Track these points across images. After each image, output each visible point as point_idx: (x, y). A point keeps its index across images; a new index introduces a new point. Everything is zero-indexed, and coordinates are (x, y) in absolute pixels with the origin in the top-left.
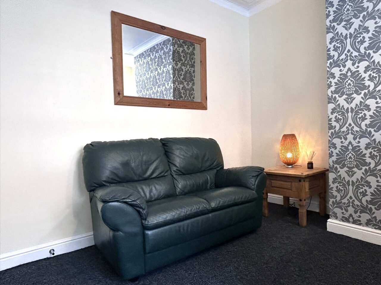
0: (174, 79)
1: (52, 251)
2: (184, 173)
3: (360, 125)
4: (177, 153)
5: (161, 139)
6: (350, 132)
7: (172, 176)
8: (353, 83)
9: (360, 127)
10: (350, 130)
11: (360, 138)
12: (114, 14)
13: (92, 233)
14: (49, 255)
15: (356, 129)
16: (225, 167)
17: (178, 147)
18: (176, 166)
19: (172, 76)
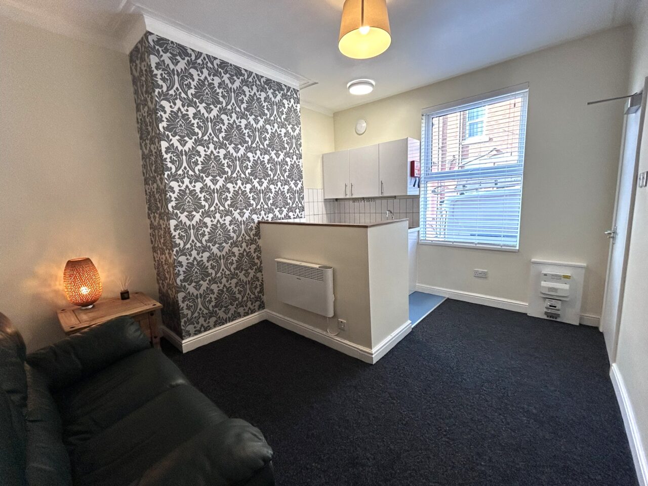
3: (201, 241)
6: (194, 248)
8: (192, 201)
9: (202, 243)
10: (193, 247)
11: (202, 253)
15: (198, 244)
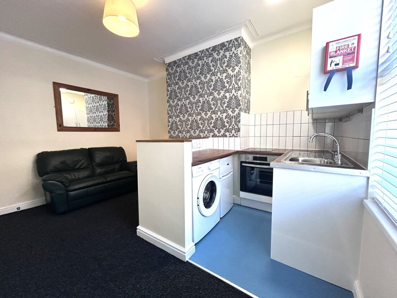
0: (109, 109)
1: (18, 208)
2: (101, 165)
4: (97, 155)
5: (89, 149)
7: (93, 167)
12: (54, 83)
13: (44, 198)
14: (16, 210)
16: (128, 161)
17: (98, 152)
18: (96, 162)
19: (107, 108)
